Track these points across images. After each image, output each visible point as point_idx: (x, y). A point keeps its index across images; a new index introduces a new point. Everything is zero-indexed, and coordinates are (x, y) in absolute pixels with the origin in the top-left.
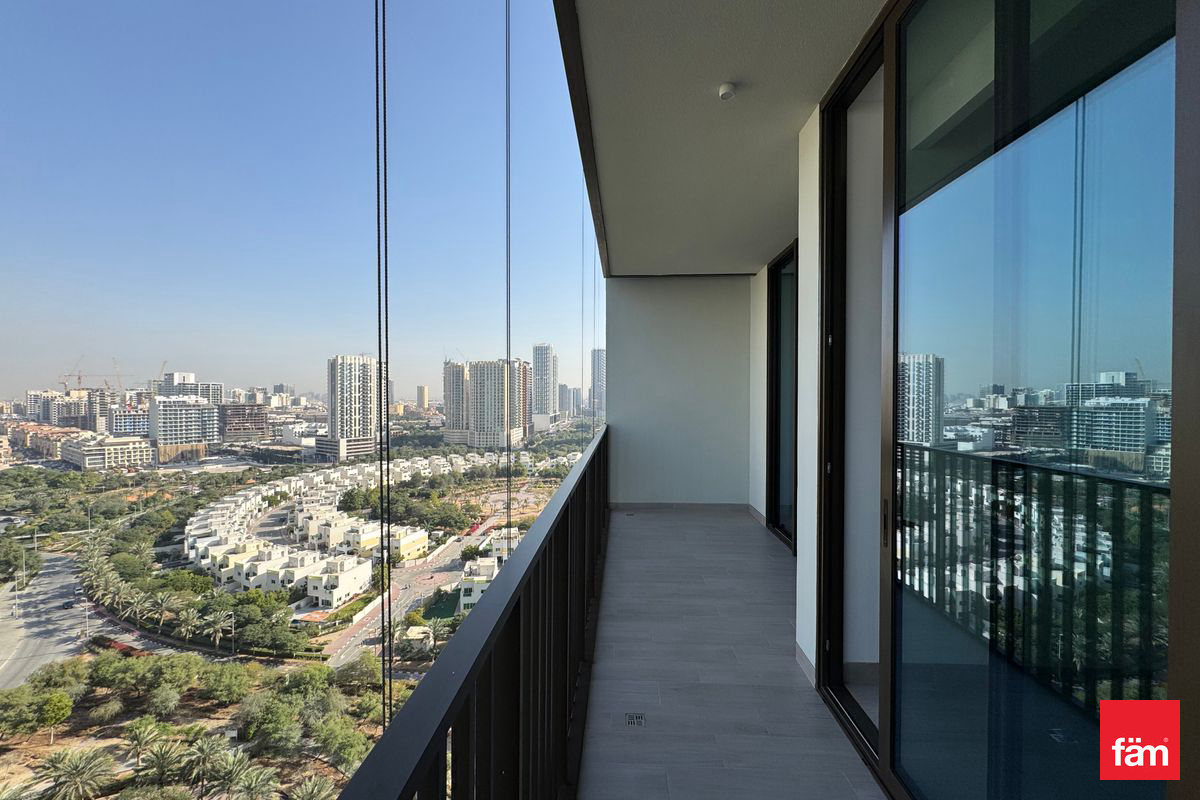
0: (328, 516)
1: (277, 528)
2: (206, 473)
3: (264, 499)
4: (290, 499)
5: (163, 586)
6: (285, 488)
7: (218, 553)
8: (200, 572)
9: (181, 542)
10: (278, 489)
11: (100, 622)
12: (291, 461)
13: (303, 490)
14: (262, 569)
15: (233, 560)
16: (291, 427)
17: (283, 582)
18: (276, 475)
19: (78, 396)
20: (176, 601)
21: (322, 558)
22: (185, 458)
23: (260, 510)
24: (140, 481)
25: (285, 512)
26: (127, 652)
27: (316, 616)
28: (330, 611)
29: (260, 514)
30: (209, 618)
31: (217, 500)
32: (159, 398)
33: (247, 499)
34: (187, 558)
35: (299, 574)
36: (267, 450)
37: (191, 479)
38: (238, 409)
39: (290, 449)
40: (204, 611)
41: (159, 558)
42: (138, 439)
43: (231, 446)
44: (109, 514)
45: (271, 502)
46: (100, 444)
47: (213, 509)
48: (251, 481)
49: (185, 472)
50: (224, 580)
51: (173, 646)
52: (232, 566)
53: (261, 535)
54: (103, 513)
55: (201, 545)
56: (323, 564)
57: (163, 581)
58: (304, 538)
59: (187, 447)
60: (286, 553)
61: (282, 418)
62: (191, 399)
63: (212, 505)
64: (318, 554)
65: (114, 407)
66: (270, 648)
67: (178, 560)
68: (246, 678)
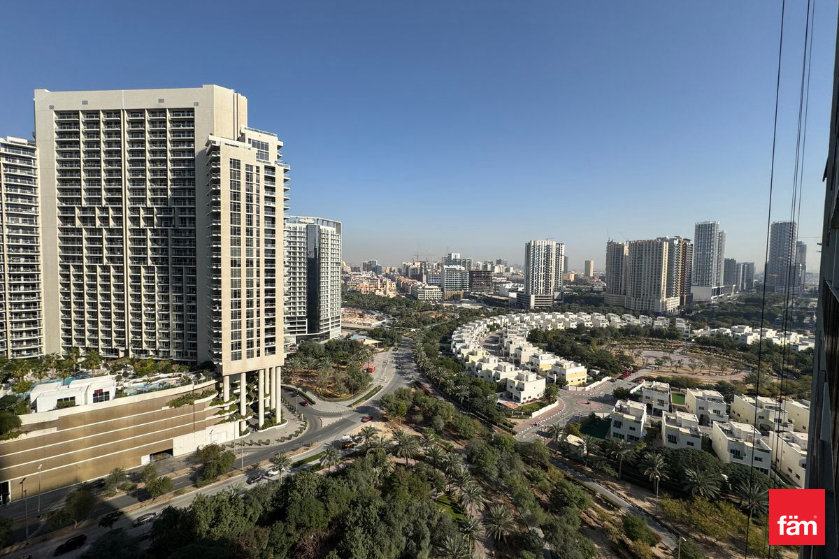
0: (521, 343)
1: (493, 345)
2: (462, 308)
3: (488, 326)
4: (501, 328)
5: (442, 364)
6: (499, 322)
7: (465, 352)
8: (456, 360)
9: (450, 342)
10: (495, 322)
11: (418, 374)
12: (503, 306)
13: (508, 325)
14: (485, 367)
15: (471, 358)
16: (504, 285)
17: (494, 378)
18: (494, 313)
19: (418, 265)
20: (446, 374)
21: (516, 370)
22: (455, 298)
23: (485, 333)
24: (437, 308)
25: (498, 336)
26: (427, 393)
27: (511, 405)
28: (519, 404)
29: (485, 335)
30: (459, 387)
31: (466, 323)
32: (445, 267)
33: (480, 325)
34: (452, 352)
35: (503, 376)
36: (491, 298)
37: (456, 310)
38: (478, 272)
39: (503, 298)
40: (457, 383)
41: (441, 349)
42: (436, 287)
43: (475, 294)
44: (425, 323)
45: (492, 328)
46: (423, 288)
47: (464, 328)
48: (483, 315)
49: (454, 306)
50: (467, 368)
51: (444, 397)
52: (470, 362)
53: (485, 347)
54: (423, 322)
55: (458, 346)
56: (516, 373)
57: (441, 361)
58: (507, 354)
59: (455, 293)
60: (497, 361)
61: (499, 280)
62: (458, 267)
63: (464, 325)
64: (513, 366)
65: (429, 270)
66: (485, 414)
67: (447, 351)
68: (473, 428)
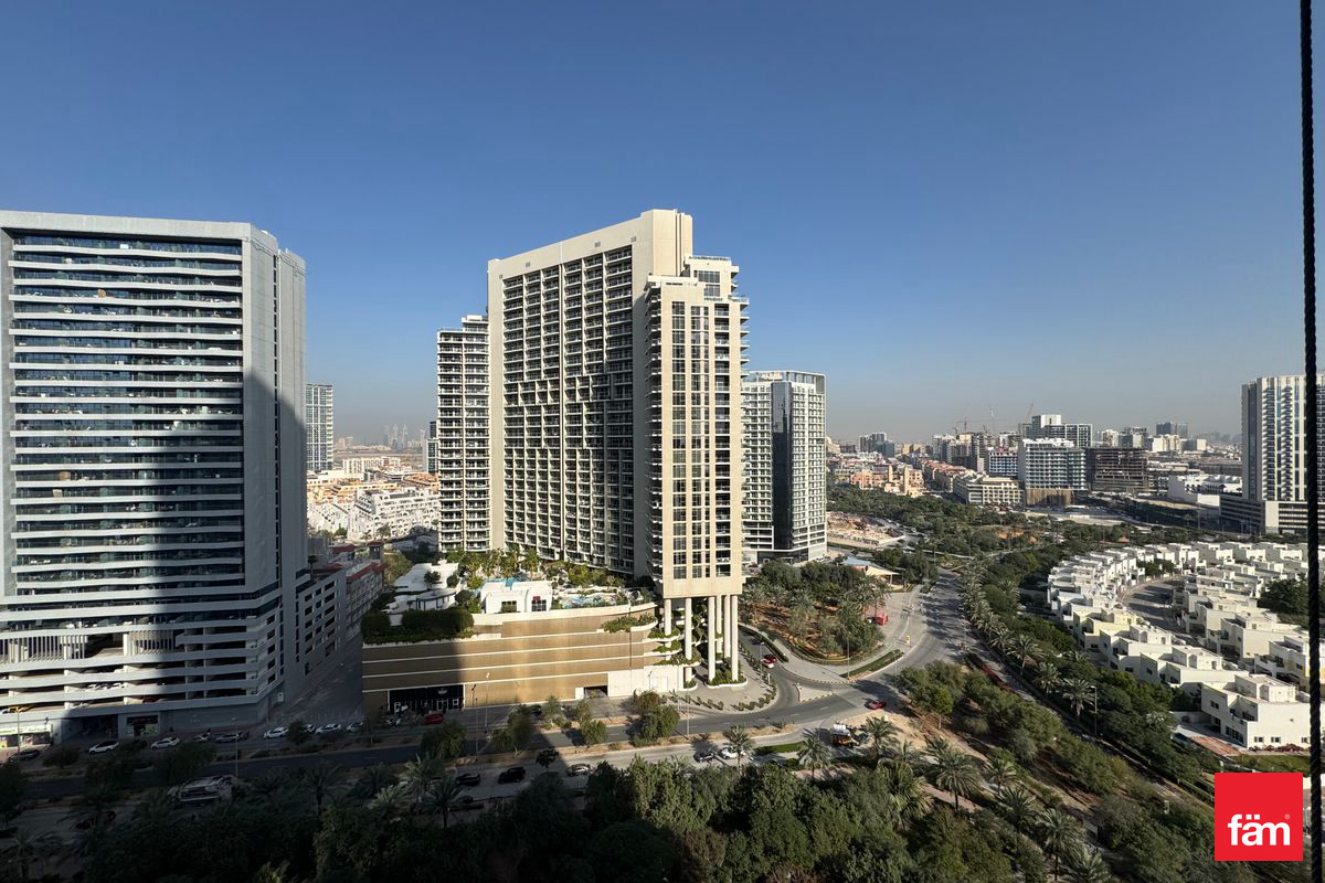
0: (1240, 611)
1: (1157, 605)
2: (1072, 522)
3: (1140, 564)
4: (1177, 572)
5: (1026, 630)
6: (1170, 557)
7: (1082, 613)
8: (1061, 626)
9: (1045, 589)
10: (1160, 556)
11: (975, 641)
12: (1182, 523)
13: (1198, 564)
14: (1135, 649)
15: (1098, 627)
16: (1181, 478)
17: (1163, 676)
18: (1157, 537)
19: (965, 439)
20: (1036, 648)
21: (1228, 668)
22: (1053, 503)
23: (1134, 577)
24: (1010, 520)
25: (1169, 587)
26: (994, 680)
27: (1216, 745)
28: (1241, 749)
29: (1134, 582)
30: (1070, 682)
31: (1082, 554)
32: (1027, 441)
33: (1117, 560)
34: (1049, 608)
35: (1187, 676)
36: (1146, 505)
37: (1056, 526)
38: (1108, 454)
39: (1180, 506)
40: (1064, 671)
41: (1024, 600)
42: (1008, 480)
43: (1101, 495)
44: (985, 547)
45: (1151, 569)
46: (980, 482)
47: (1078, 563)
48: (1124, 539)
49: (1050, 518)
50: (1088, 646)
51: (1033, 695)
52: (1096, 633)
53: (1134, 607)
54: (980, 544)
55: (1065, 598)
56: (1230, 677)
57: (1025, 624)
58: (1199, 630)
59: (1053, 491)
60: (1169, 642)
61: (1169, 466)
62: (1057, 442)
63: (1077, 558)
64: (1220, 660)
65: (990, 449)
66: (1142, 752)
67: (1039, 607)
68: (1109, 773)
